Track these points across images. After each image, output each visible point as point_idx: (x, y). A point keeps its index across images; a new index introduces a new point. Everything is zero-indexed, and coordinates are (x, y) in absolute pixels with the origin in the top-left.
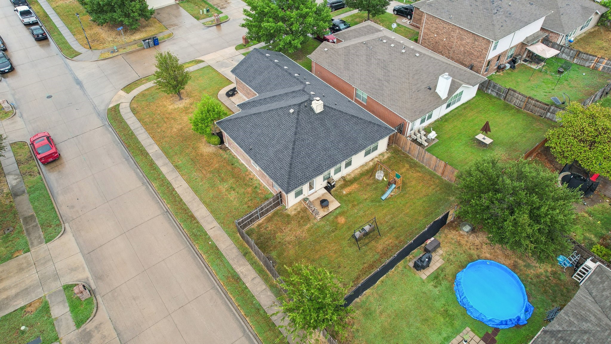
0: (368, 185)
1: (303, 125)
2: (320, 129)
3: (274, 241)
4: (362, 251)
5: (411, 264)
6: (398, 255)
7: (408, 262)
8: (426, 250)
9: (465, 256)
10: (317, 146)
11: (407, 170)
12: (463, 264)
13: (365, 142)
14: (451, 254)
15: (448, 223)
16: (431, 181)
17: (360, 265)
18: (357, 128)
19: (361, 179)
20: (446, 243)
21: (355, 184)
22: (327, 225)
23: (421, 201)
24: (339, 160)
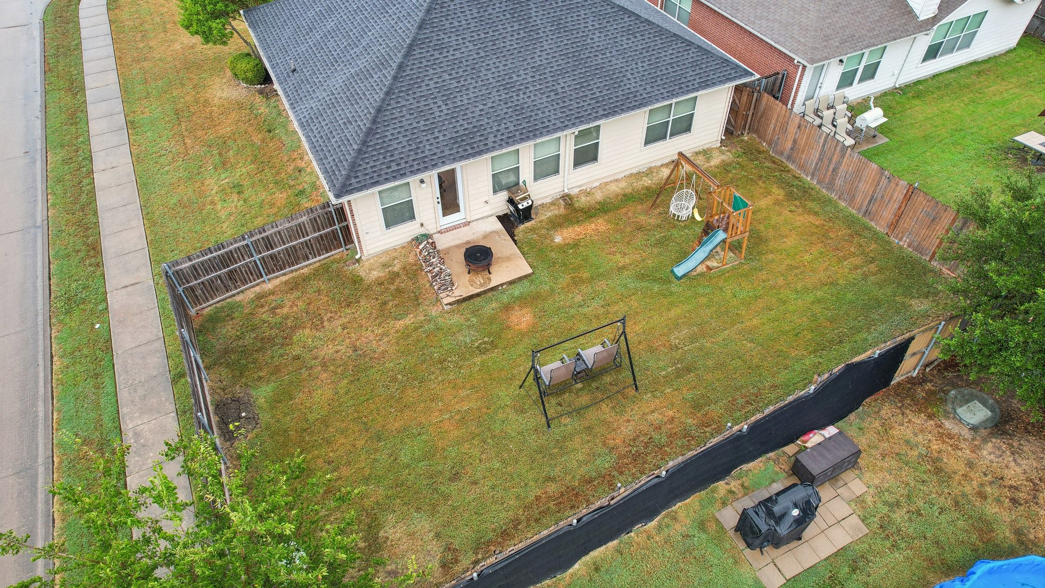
0: (640, 228)
1: (452, 7)
2: (507, 25)
3: (281, 351)
4: (556, 431)
5: (730, 517)
6: (673, 474)
7: (718, 504)
8: (799, 471)
9: (960, 523)
10: (485, 72)
11: (777, 203)
12: (947, 556)
13: (649, 89)
14: (898, 504)
15: (899, 384)
16: (852, 242)
17: (531, 483)
18: (631, 45)
19: (624, 210)
20: (883, 456)
21: (600, 221)
22: (469, 327)
23: (810, 298)
24: (547, 124)
